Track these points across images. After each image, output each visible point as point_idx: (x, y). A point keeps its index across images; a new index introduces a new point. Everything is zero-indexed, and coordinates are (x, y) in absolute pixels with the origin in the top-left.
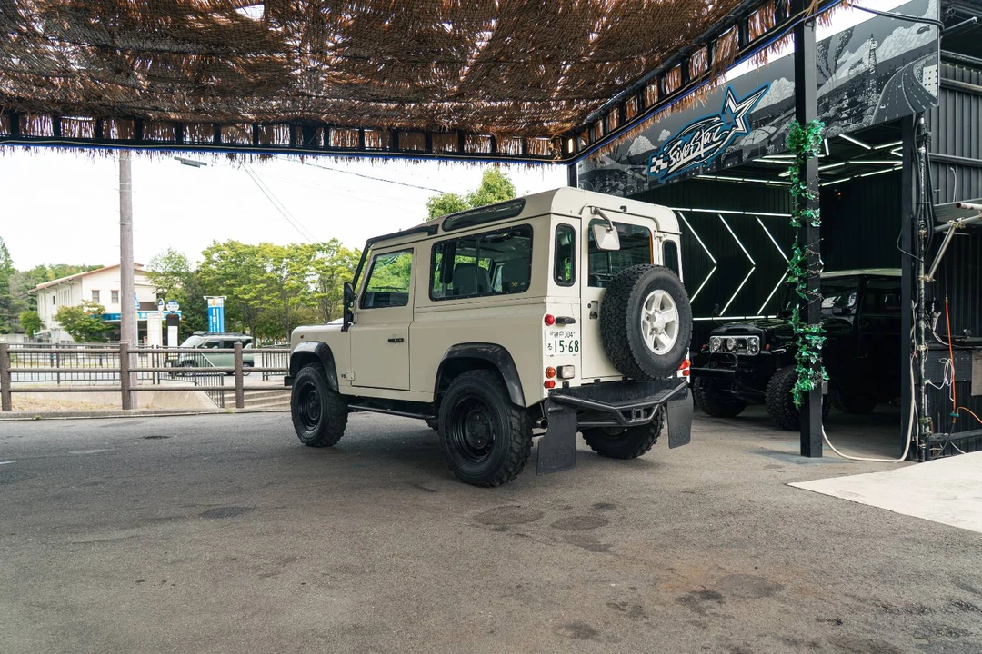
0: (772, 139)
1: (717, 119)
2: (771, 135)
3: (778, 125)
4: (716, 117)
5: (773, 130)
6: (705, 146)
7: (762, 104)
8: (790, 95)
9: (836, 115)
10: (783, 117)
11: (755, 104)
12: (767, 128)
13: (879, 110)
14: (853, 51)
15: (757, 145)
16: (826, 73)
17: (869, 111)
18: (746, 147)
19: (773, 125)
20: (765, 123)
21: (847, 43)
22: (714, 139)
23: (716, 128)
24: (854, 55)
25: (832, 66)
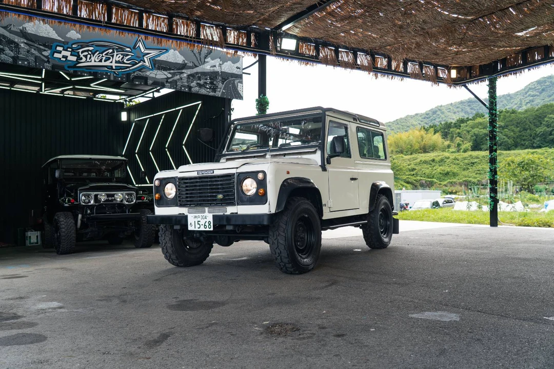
0: (169, 80)
1: (128, 49)
2: (168, 78)
3: (174, 74)
4: (128, 48)
5: (170, 76)
6: (116, 62)
7: (163, 58)
8: (181, 62)
9: (204, 85)
10: (176, 71)
11: (159, 55)
12: (166, 73)
13: (222, 91)
14: (213, 59)
15: (159, 79)
16: (200, 63)
17: (219, 90)
18: (150, 77)
19: (170, 73)
20: (165, 69)
21: (210, 54)
22: (125, 61)
23: (128, 55)
24: (213, 61)
25: (203, 60)
